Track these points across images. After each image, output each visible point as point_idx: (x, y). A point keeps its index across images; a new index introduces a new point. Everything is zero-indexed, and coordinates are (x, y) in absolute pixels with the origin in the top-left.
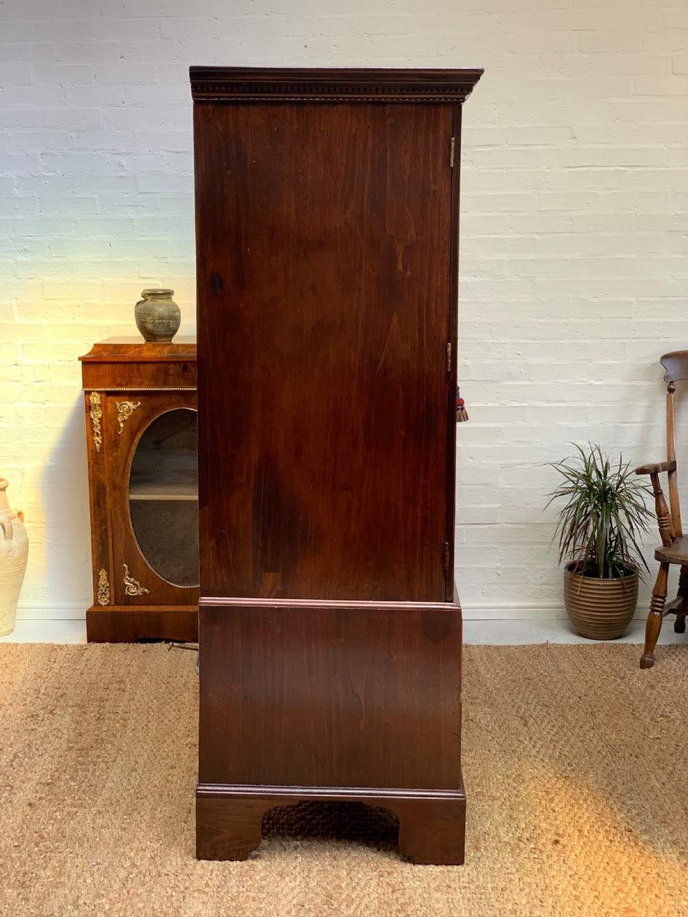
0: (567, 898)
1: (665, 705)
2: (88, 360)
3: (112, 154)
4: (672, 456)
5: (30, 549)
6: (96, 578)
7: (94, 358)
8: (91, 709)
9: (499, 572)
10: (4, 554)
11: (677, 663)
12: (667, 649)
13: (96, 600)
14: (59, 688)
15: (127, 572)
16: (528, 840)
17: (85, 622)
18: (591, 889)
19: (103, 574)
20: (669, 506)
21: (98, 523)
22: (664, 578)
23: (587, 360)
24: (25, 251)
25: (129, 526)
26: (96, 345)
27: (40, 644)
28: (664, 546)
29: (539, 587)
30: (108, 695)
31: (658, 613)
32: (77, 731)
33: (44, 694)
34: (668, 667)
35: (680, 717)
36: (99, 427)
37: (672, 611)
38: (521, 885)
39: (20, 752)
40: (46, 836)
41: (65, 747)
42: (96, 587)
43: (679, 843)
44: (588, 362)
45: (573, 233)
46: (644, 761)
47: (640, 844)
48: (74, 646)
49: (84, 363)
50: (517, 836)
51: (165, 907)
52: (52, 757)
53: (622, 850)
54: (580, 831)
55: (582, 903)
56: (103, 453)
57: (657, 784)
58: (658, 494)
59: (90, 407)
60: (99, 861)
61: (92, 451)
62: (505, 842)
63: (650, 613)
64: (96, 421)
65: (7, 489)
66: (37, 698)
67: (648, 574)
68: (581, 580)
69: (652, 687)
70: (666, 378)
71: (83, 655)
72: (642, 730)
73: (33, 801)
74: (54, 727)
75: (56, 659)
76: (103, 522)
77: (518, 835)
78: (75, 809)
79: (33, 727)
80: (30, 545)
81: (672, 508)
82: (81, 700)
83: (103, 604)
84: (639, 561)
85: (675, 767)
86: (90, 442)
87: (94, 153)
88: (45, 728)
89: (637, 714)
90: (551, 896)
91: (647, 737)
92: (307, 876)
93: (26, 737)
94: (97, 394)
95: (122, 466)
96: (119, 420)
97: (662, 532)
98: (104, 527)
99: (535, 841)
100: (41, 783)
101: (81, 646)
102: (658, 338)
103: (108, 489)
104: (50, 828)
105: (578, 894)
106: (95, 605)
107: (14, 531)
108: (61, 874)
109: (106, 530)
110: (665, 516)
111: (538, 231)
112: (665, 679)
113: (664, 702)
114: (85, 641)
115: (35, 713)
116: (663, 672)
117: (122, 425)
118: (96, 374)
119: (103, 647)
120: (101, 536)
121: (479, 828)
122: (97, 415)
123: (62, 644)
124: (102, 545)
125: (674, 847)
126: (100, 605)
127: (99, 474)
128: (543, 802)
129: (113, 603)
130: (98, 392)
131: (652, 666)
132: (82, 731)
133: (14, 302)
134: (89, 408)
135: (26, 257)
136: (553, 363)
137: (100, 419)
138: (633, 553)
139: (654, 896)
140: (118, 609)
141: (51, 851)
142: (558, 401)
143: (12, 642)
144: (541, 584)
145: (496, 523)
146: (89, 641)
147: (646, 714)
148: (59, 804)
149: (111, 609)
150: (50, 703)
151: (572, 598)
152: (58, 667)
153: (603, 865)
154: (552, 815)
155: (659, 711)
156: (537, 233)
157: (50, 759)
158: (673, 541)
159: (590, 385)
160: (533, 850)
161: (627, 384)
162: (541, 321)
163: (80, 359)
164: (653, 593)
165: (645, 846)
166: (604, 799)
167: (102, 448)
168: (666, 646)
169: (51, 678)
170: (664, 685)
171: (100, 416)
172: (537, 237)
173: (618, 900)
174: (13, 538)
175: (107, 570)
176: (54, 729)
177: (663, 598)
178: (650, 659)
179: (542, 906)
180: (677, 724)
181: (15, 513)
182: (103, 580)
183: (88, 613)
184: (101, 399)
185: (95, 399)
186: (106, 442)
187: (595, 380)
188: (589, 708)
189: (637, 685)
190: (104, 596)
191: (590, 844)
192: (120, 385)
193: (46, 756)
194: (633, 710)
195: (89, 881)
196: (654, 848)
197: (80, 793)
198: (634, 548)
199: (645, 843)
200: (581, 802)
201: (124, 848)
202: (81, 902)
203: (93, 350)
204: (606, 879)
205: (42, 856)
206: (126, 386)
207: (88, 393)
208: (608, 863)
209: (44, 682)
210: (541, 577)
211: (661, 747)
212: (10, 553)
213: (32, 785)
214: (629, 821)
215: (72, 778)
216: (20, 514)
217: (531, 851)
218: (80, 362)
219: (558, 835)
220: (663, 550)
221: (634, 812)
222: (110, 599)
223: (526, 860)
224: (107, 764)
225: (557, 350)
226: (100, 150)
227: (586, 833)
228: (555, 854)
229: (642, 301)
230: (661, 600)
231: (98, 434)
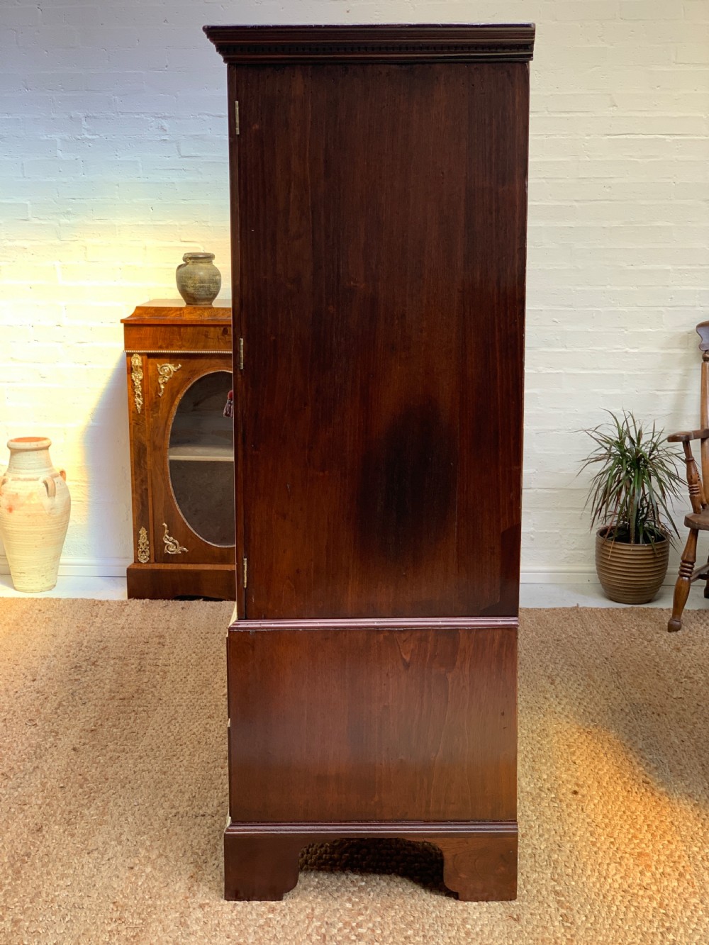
0: (584, 844)
1: (690, 667)
2: (130, 323)
3: (155, 117)
4: (705, 424)
5: (72, 507)
6: (137, 536)
7: (136, 320)
8: (132, 661)
9: (532, 536)
10: (47, 512)
11: (705, 628)
12: (695, 614)
13: (136, 557)
14: (101, 642)
15: (166, 531)
16: (549, 789)
17: (126, 579)
18: (607, 835)
19: (143, 532)
20: (701, 473)
21: (138, 482)
22: (693, 546)
23: (622, 328)
24: (68, 213)
25: (169, 486)
26: (138, 308)
27: (82, 599)
28: (694, 512)
29: (572, 552)
30: (149, 648)
31: (687, 578)
32: (119, 682)
33: (86, 647)
34: (695, 631)
35: (704, 679)
36: (140, 389)
37: (701, 577)
38: (541, 832)
39: (64, 701)
40: (89, 778)
41: (107, 696)
42: (137, 545)
43: (693, 795)
44: (623, 330)
45: (611, 200)
46: (666, 719)
47: (657, 794)
48: (115, 602)
49: (126, 326)
50: (538, 786)
52: (95, 705)
53: (639, 800)
54: (599, 782)
55: (598, 848)
56: (144, 414)
57: (676, 741)
58: (689, 461)
59: (132, 369)
60: (140, 801)
61: (133, 412)
62: (527, 792)
63: (679, 578)
64: (137, 383)
65: (50, 448)
66: (80, 650)
67: (678, 540)
68: (612, 545)
69: (678, 650)
70: (700, 346)
71: (123, 610)
72: (666, 690)
73: (77, 746)
74: (96, 678)
75: (97, 614)
76: (143, 481)
77: (540, 785)
78: (117, 754)
79: (77, 677)
80: (72, 503)
81: (703, 476)
82: (123, 652)
83: (143, 561)
84: (671, 527)
85: (696, 725)
86: (132, 403)
88: (88, 678)
89: (662, 675)
90: (568, 841)
91: (671, 697)
93: (70, 687)
94: (138, 356)
95: (162, 429)
96: (160, 381)
97: (692, 499)
98: (144, 487)
99: (555, 791)
100: (84, 730)
101: (122, 602)
102: (695, 306)
103: (148, 449)
104: (94, 771)
105: (594, 840)
106: (135, 562)
107: (57, 489)
108: (103, 814)
109: (146, 489)
110: (696, 483)
111: (576, 199)
112: (692, 643)
113: (689, 664)
114: (125, 598)
115: (78, 665)
116: (690, 635)
117: (162, 387)
118: (138, 336)
119: (143, 604)
120: (141, 496)
122: (138, 377)
123: (103, 599)
124: (143, 504)
125: (689, 799)
126: (140, 562)
127: (140, 435)
128: (565, 755)
129: (153, 560)
131: (679, 630)
132: (124, 682)
133: (57, 264)
134: (130, 370)
135: (69, 220)
136: (590, 330)
137: (141, 381)
138: (663, 519)
139: (666, 842)
140: (157, 566)
141: (95, 792)
142: (594, 369)
143: (54, 597)
144: (574, 549)
145: (530, 488)
146: (129, 597)
147: (670, 675)
148: (102, 749)
149: (150, 567)
150: (93, 655)
151: (604, 563)
152: (100, 621)
153: (619, 813)
154: (573, 767)
155: (683, 672)
156: (576, 201)
157: (93, 707)
158: (703, 508)
159: (626, 352)
160: (554, 800)
161: (662, 352)
162: (579, 288)
163: (122, 321)
164: (682, 558)
165: (662, 797)
166: (623, 753)
167: (142, 410)
168: (695, 611)
169: (93, 632)
170: (690, 647)
171: (141, 377)
172: (575, 204)
173: (632, 846)
174: (56, 496)
175: (147, 529)
176: (97, 680)
177: (692, 563)
178: (678, 623)
179: (560, 851)
180: (700, 685)
181: (58, 471)
182: (143, 539)
183: (129, 570)
184: (142, 361)
185: (137, 361)
186: (147, 403)
187: (630, 348)
188: (615, 669)
189: (664, 647)
190: (144, 554)
191: (608, 794)
192: (161, 348)
193: (89, 705)
194: (658, 671)
195: (130, 819)
196: (669, 798)
197: (122, 740)
198: (666, 515)
199: (661, 794)
200: (602, 755)
201: (164, 790)
202: (124, 838)
203: (135, 312)
204: (622, 827)
205: (87, 797)
206: (167, 348)
207: (130, 355)
208: (624, 812)
209: (86, 636)
210: (573, 543)
211: (683, 706)
212: (53, 510)
213: (76, 731)
214: (647, 774)
215: (115, 725)
216: (62, 473)
217: (551, 800)
218: (123, 325)
219: (578, 785)
220: (693, 517)
221: (653, 765)
222: (149, 557)
223: (547, 809)
224: (148, 714)
225: (593, 318)
227: (604, 784)
228: (574, 803)
229: (679, 269)
230: (690, 566)
231: (139, 396)
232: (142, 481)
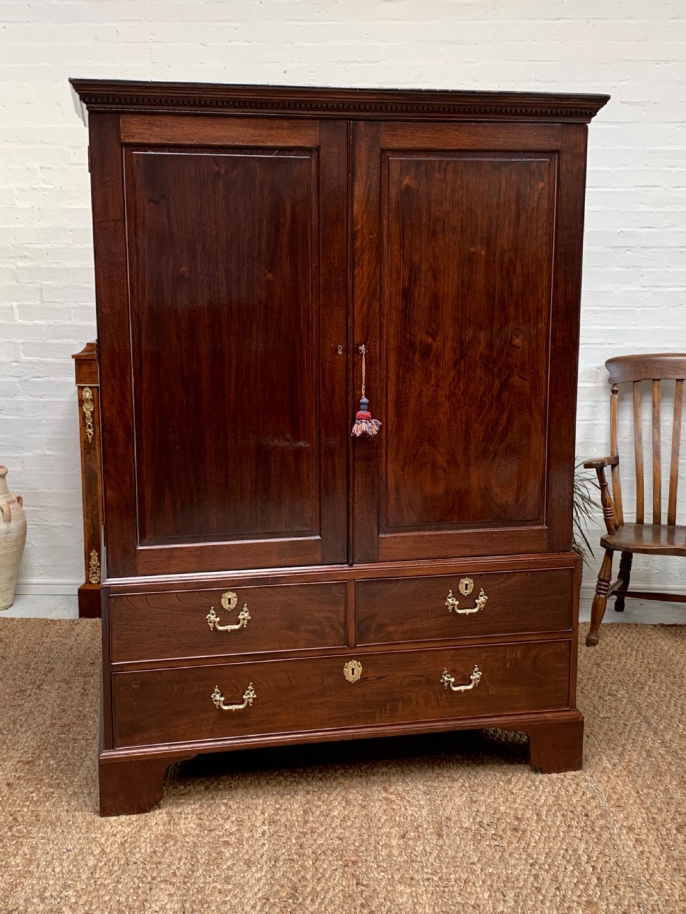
0: (529, 891)
1: (611, 683)
2: (81, 358)
4: (615, 451)
5: (28, 530)
6: (88, 557)
7: (86, 356)
8: (77, 684)
10: (2, 536)
11: (620, 641)
12: (609, 627)
13: (87, 578)
14: (49, 663)
16: (488, 825)
17: (77, 597)
18: (552, 880)
19: (94, 554)
20: (612, 497)
21: (89, 508)
22: (609, 566)
24: (25, 257)
26: (88, 344)
27: (35, 619)
28: (609, 533)
30: (94, 670)
31: (604, 596)
32: (61, 707)
33: (33, 669)
34: (611, 645)
36: (91, 420)
37: (614, 593)
38: (484, 877)
39: (5, 728)
40: (20, 819)
41: (48, 723)
42: (88, 566)
43: (634, 828)
46: (595, 741)
47: (597, 830)
48: (66, 621)
49: (77, 360)
50: (478, 821)
51: (131, 900)
52: (35, 733)
53: (580, 835)
54: (538, 815)
55: (544, 896)
56: (95, 444)
58: (603, 487)
59: (83, 401)
60: (70, 847)
61: (85, 442)
62: (467, 828)
63: (595, 596)
64: (88, 414)
65: (6, 476)
66: (27, 673)
67: (591, 558)
69: (598, 665)
70: (610, 380)
71: (74, 629)
73: (11, 781)
74: (39, 703)
75: (48, 633)
76: (94, 507)
77: (478, 819)
78: (52, 790)
79: (20, 702)
80: (28, 526)
81: (614, 499)
82: (68, 675)
83: (94, 582)
84: (584, 546)
85: (625, 747)
86: (83, 433)
88: (31, 703)
89: (586, 692)
90: (513, 888)
91: (598, 716)
92: (273, 866)
93: (11, 713)
94: (88, 389)
97: (607, 521)
98: (95, 512)
99: (495, 827)
100: (21, 761)
101: (73, 621)
102: (603, 344)
103: (99, 477)
104: (26, 810)
105: (539, 886)
106: (86, 583)
107: (12, 514)
108: (30, 862)
109: (97, 515)
110: (610, 507)
112: (610, 657)
113: (611, 680)
114: (78, 617)
115: (23, 689)
116: (608, 650)
118: (88, 371)
119: (93, 622)
120: (92, 520)
121: (441, 813)
122: (88, 408)
123: (55, 619)
124: (94, 529)
125: (630, 834)
126: (90, 583)
127: (91, 463)
128: (501, 783)
130: (90, 387)
131: (597, 644)
132: (66, 708)
133: (15, 304)
134: (81, 402)
135: (26, 263)
137: (92, 413)
139: (613, 887)
141: (24, 836)
143: (9, 617)
146: (81, 616)
147: (594, 692)
148: (36, 784)
150: (38, 678)
152: (50, 641)
153: (562, 852)
154: (511, 798)
155: (606, 689)
157: (33, 736)
158: (616, 529)
160: (494, 837)
163: (73, 357)
164: (599, 577)
165: (602, 832)
167: (93, 439)
168: (608, 625)
169: (42, 653)
170: (609, 662)
171: (92, 410)
173: (579, 893)
174: (12, 521)
176: (39, 705)
177: (608, 582)
178: (596, 638)
179: (504, 901)
180: (624, 703)
181: (14, 498)
182: (95, 560)
183: (80, 591)
184: (92, 393)
185: (87, 394)
186: (97, 434)
189: (584, 662)
190: (95, 575)
191: (548, 829)
193: (29, 733)
194: (582, 688)
195: (57, 870)
196: (611, 834)
197: (58, 773)
198: (580, 535)
199: (601, 828)
200: (537, 783)
201: (95, 833)
202: (47, 894)
203: (86, 348)
205: (14, 842)
207: (81, 389)
208: (567, 850)
209: (35, 657)
211: (611, 727)
212: (9, 535)
213: (13, 764)
214: (585, 805)
215: (52, 756)
216: (19, 499)
217: (492, 838)
218: (74, 360)
220: (607, 538)
221: (589, 795)
222: (100, 577)
223: (488, 849)
224: (87, 742)
227: (544, 817)
228: (514, 841)
229: (589, 310)
230: (607, 584)
231: (90, 427)
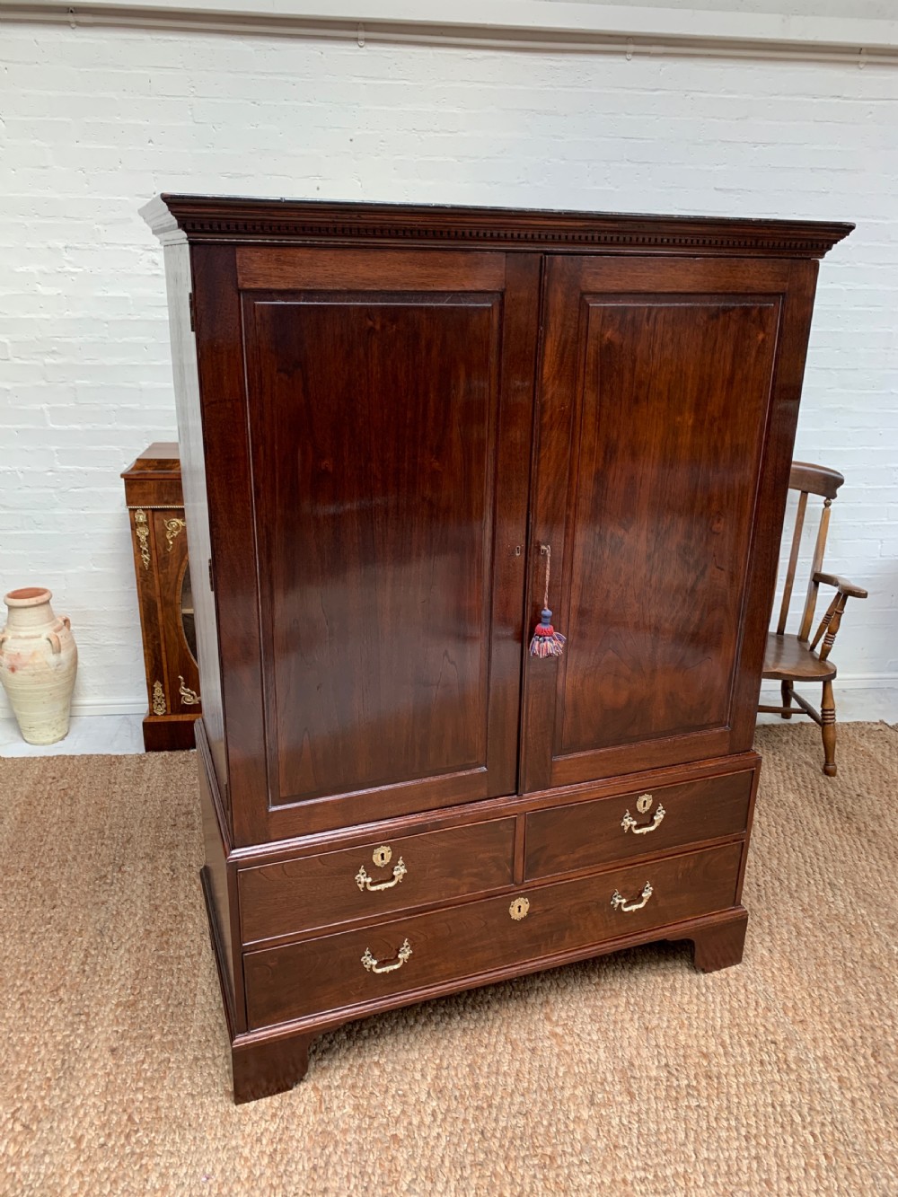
2: (130, 477)
3: (144, 249)
6: (151, 690)
7: (136, 474)
10: (53, 669)
13: (152, 710)
15: (183, 683)
17: (142, 732)
19: (158, 686)
21: (149, 638)
25: (183, 640)
26: (138, 460)
27: (97, 755)
36: (146, 545)
42: (151, 699)
48: (133, 756)
49: (127, 481)
56: (152, 571)
59: (136, 525)
61: (140, 569)
64: (143, 538)
76: (156, 637)
83: (159, 713)
86: (138, 560)
87: (124, 248)
94: (141, 512)
95: (172, 585)
96: (168, 537)
98: (157, 642)
101: (140, 757)
103: (159, 605)
106: (150, 715)
107: (62, 644)
109: (159, 645)
114: (142, 750)
117: (171, 543)
118: (141, 491)
119: (162, 756)
120: (154, 651)
122: (143, 532)
123: (120, 754)
124: (156, 659)
126: (156, 715)
127: (149, 591)
129: (169, 712)
130: (143, 510)
133: (44, 406)
134: (134, 525)
137: (147, 537)
140: (174, 718)
143: (68, 754)
146: (149, 747)
149: (167, 719)
163: (122, 476)
167: (150, 566)
171: (147, 533)
174: (62, 652)
175: (162, 682)
182: (158, 692)
183: (144, 724)
184: (147, 516)
185: (141, 518)
186: (154, 559)
190: (159, 706)
192: (167, 503)
203: (135, 465)
206: (174, 503)
207: (132, 511)
212: (60, 667)
216: (66, 621)
218: (123, 480)
222: (166, 709)
226: (131, 245)
231: (145, 552)
232: (154, 637)
